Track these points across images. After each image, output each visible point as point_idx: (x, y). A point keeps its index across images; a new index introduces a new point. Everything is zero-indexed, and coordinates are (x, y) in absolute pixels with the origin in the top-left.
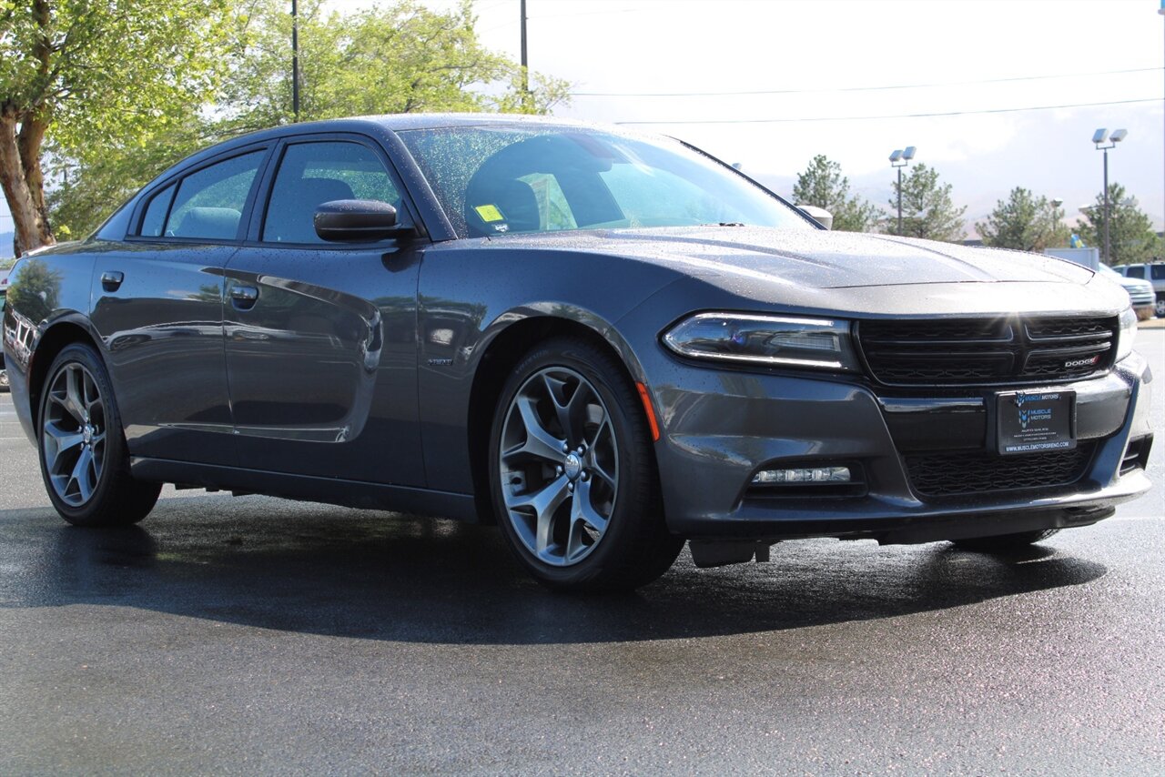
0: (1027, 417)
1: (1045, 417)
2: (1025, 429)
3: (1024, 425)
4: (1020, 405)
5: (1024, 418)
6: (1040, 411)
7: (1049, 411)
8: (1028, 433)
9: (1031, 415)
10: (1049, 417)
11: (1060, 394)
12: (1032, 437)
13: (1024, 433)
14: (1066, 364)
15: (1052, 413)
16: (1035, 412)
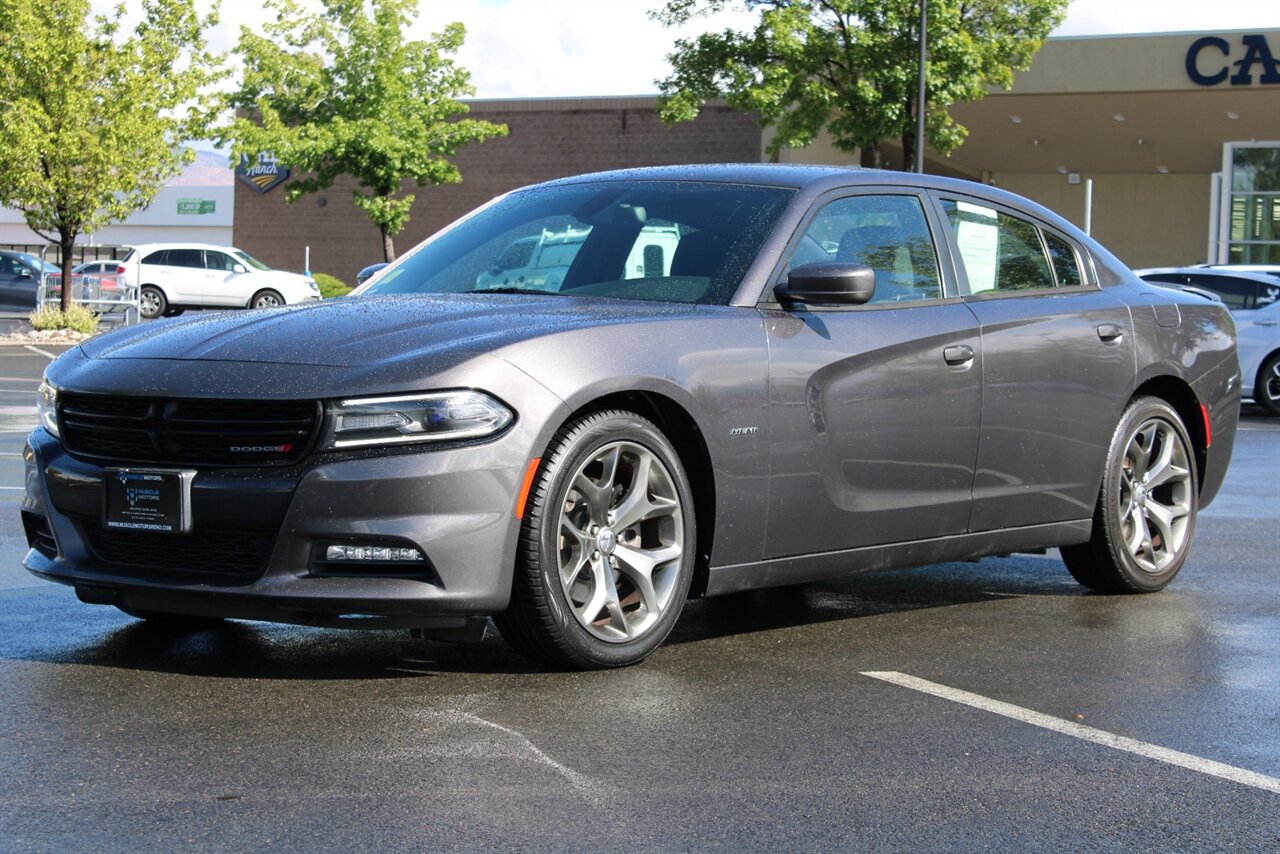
0: (135, 495)
1: (153, 497)
2: (134, 507)
3: (132, 503)
4: (124, 482)
5: (132, 495)
6: (147, 491)
7: (157, 492)
8: (137, 511)
9: (138, 494)
10: (157, 498)
11: (163, 476)
12: (141, 516)
13: (133, 511)
14: (232, 449)
15: (160, 495)
16: (142, 491)
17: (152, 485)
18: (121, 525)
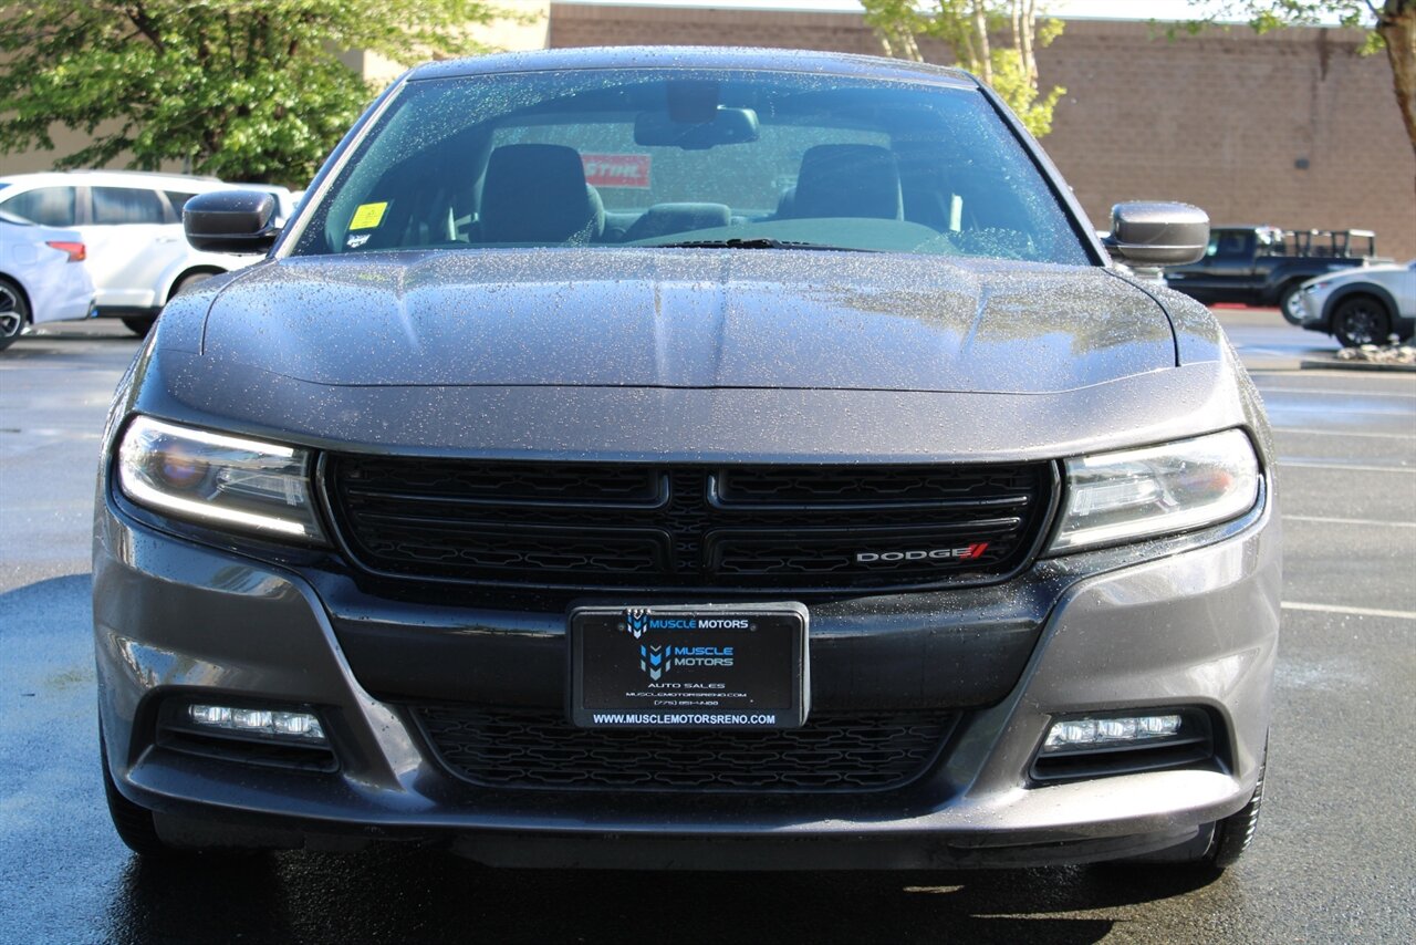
2: (659, 682)
3: (656, 675)
6: (698, 651)
8: (671, 690)
10: (729, 662)
11: (751, 619)
12: (678, 699)
13: (656, 691)
14: (860, 557)
15: (735, 657)
16: (685, 650)
17: (717, 638)
18: (631, 719)
